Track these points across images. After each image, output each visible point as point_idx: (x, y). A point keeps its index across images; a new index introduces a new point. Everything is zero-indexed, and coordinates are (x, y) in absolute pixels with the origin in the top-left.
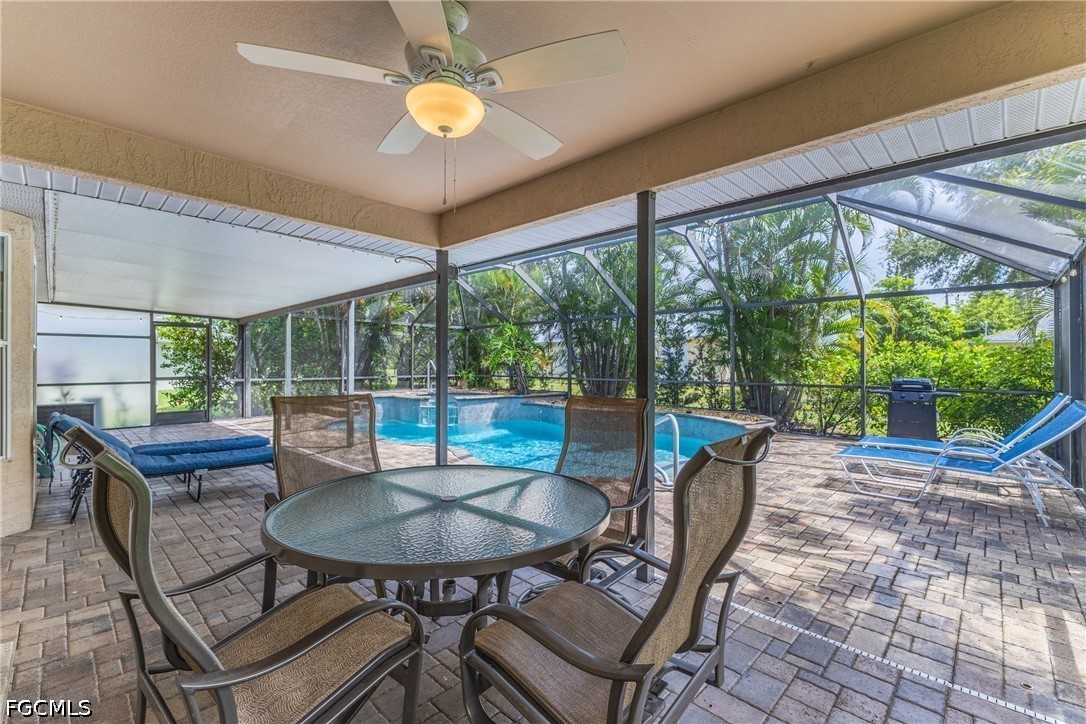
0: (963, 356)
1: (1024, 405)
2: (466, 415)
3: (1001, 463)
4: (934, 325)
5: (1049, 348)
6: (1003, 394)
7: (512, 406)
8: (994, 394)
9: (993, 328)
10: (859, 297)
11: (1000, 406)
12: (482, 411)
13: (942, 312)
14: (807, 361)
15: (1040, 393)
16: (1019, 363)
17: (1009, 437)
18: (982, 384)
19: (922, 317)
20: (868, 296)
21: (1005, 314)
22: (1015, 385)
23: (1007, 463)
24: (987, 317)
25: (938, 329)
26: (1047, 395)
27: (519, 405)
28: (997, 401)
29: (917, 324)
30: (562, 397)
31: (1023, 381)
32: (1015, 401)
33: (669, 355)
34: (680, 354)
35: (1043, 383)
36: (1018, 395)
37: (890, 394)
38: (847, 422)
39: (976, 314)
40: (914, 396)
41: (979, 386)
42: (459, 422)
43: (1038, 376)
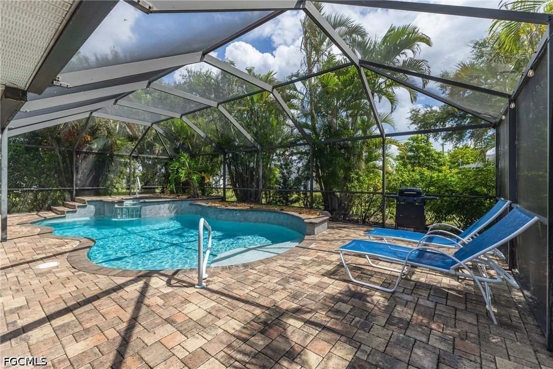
0: (446, 175)
1: (477, 205)
2: (148, 212)
3: (457, 263)
4: (436, 161)
5: (492, 167)
6: (465, 197)
7: (183, 206)
8: (460, 197)
9: (464, 163)
10: (381, 135)
11: (463, 205)
12: (160, 209)
13: (439, 154)
14: (353, 177)
15: (486, 197)
16: (475, 177)
17: (467, 230)
18: (453, 191)
19: (429, 156)
20: (387, 135)
21: (469, 157)
22: (473, 192)
23: (462, 262)
24: (461, 158)
25: (437, 163)
26: (491, 198)
27: (188, 205)
28: (461, 202)
29: (427, 160)
30: (220, 200)
31: (476, 189)
32: (472, 202)
33: (283, 174)
34: (290, 173)
35: (489, 190)
36: (473, 198)
37: (397, 198)
38: (377, 215)
39: (456, 157)
40: (411, 199)
41: (450, 192)
42: (142, 217)
43: (486, 186)
